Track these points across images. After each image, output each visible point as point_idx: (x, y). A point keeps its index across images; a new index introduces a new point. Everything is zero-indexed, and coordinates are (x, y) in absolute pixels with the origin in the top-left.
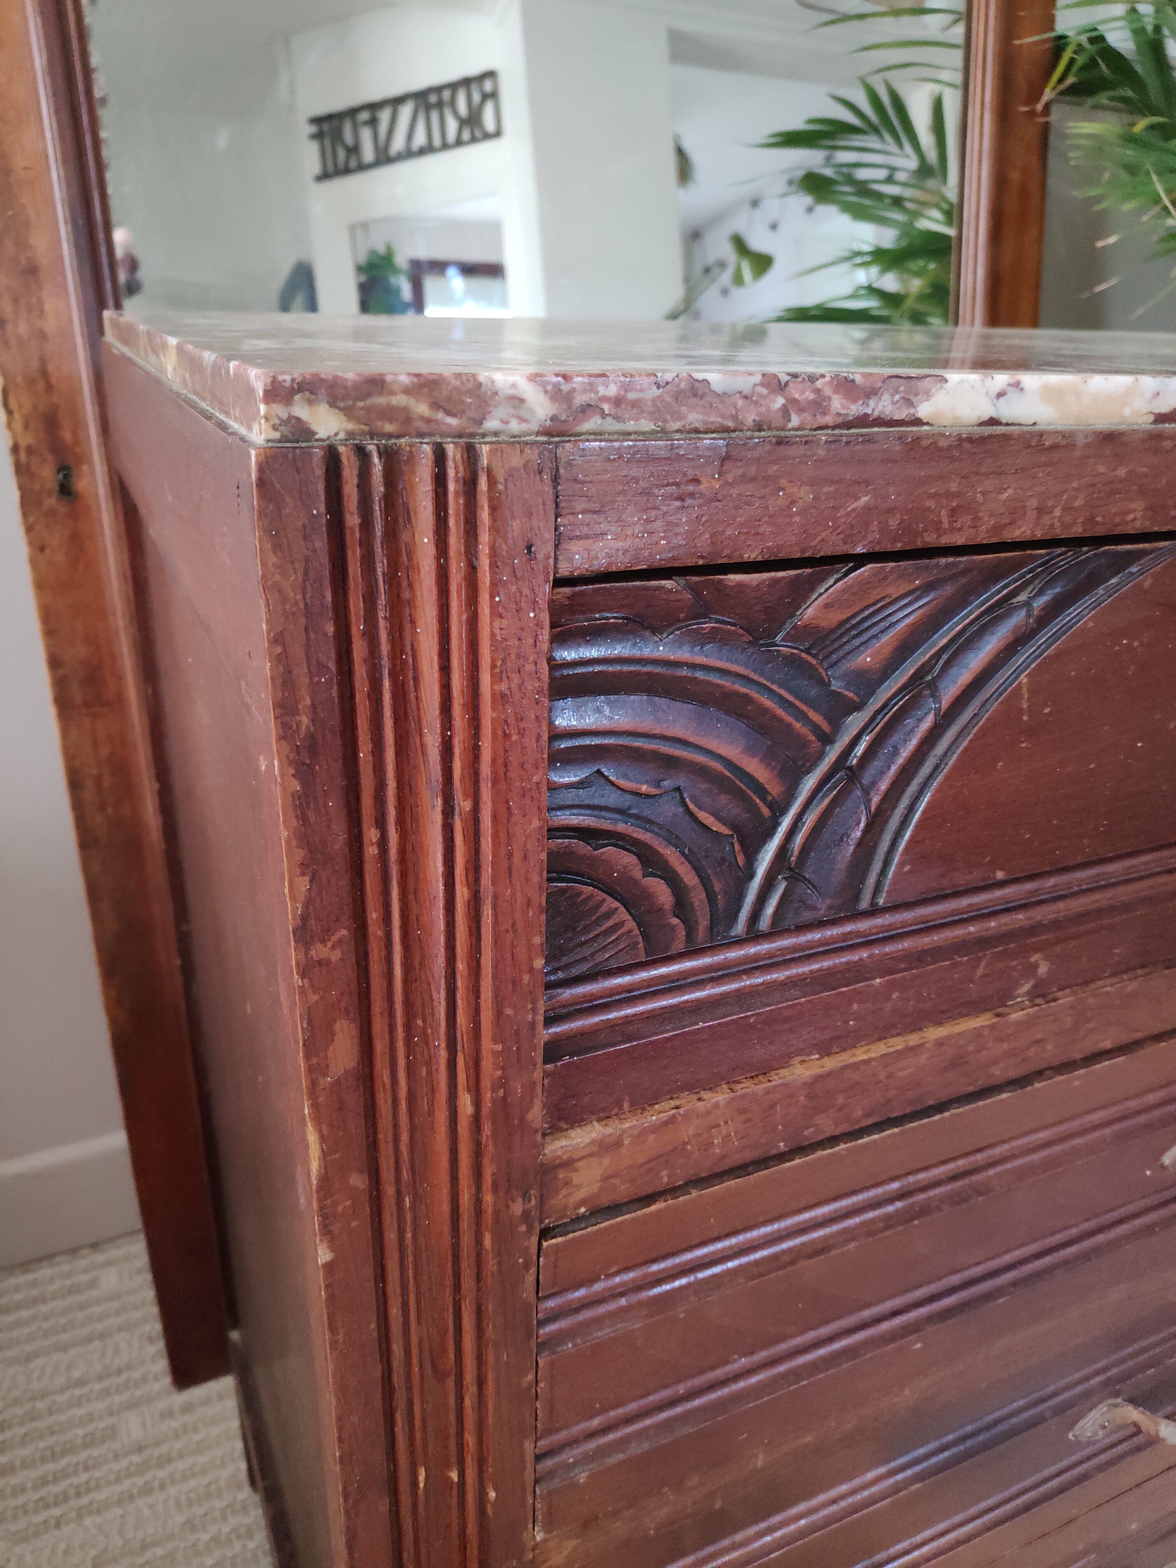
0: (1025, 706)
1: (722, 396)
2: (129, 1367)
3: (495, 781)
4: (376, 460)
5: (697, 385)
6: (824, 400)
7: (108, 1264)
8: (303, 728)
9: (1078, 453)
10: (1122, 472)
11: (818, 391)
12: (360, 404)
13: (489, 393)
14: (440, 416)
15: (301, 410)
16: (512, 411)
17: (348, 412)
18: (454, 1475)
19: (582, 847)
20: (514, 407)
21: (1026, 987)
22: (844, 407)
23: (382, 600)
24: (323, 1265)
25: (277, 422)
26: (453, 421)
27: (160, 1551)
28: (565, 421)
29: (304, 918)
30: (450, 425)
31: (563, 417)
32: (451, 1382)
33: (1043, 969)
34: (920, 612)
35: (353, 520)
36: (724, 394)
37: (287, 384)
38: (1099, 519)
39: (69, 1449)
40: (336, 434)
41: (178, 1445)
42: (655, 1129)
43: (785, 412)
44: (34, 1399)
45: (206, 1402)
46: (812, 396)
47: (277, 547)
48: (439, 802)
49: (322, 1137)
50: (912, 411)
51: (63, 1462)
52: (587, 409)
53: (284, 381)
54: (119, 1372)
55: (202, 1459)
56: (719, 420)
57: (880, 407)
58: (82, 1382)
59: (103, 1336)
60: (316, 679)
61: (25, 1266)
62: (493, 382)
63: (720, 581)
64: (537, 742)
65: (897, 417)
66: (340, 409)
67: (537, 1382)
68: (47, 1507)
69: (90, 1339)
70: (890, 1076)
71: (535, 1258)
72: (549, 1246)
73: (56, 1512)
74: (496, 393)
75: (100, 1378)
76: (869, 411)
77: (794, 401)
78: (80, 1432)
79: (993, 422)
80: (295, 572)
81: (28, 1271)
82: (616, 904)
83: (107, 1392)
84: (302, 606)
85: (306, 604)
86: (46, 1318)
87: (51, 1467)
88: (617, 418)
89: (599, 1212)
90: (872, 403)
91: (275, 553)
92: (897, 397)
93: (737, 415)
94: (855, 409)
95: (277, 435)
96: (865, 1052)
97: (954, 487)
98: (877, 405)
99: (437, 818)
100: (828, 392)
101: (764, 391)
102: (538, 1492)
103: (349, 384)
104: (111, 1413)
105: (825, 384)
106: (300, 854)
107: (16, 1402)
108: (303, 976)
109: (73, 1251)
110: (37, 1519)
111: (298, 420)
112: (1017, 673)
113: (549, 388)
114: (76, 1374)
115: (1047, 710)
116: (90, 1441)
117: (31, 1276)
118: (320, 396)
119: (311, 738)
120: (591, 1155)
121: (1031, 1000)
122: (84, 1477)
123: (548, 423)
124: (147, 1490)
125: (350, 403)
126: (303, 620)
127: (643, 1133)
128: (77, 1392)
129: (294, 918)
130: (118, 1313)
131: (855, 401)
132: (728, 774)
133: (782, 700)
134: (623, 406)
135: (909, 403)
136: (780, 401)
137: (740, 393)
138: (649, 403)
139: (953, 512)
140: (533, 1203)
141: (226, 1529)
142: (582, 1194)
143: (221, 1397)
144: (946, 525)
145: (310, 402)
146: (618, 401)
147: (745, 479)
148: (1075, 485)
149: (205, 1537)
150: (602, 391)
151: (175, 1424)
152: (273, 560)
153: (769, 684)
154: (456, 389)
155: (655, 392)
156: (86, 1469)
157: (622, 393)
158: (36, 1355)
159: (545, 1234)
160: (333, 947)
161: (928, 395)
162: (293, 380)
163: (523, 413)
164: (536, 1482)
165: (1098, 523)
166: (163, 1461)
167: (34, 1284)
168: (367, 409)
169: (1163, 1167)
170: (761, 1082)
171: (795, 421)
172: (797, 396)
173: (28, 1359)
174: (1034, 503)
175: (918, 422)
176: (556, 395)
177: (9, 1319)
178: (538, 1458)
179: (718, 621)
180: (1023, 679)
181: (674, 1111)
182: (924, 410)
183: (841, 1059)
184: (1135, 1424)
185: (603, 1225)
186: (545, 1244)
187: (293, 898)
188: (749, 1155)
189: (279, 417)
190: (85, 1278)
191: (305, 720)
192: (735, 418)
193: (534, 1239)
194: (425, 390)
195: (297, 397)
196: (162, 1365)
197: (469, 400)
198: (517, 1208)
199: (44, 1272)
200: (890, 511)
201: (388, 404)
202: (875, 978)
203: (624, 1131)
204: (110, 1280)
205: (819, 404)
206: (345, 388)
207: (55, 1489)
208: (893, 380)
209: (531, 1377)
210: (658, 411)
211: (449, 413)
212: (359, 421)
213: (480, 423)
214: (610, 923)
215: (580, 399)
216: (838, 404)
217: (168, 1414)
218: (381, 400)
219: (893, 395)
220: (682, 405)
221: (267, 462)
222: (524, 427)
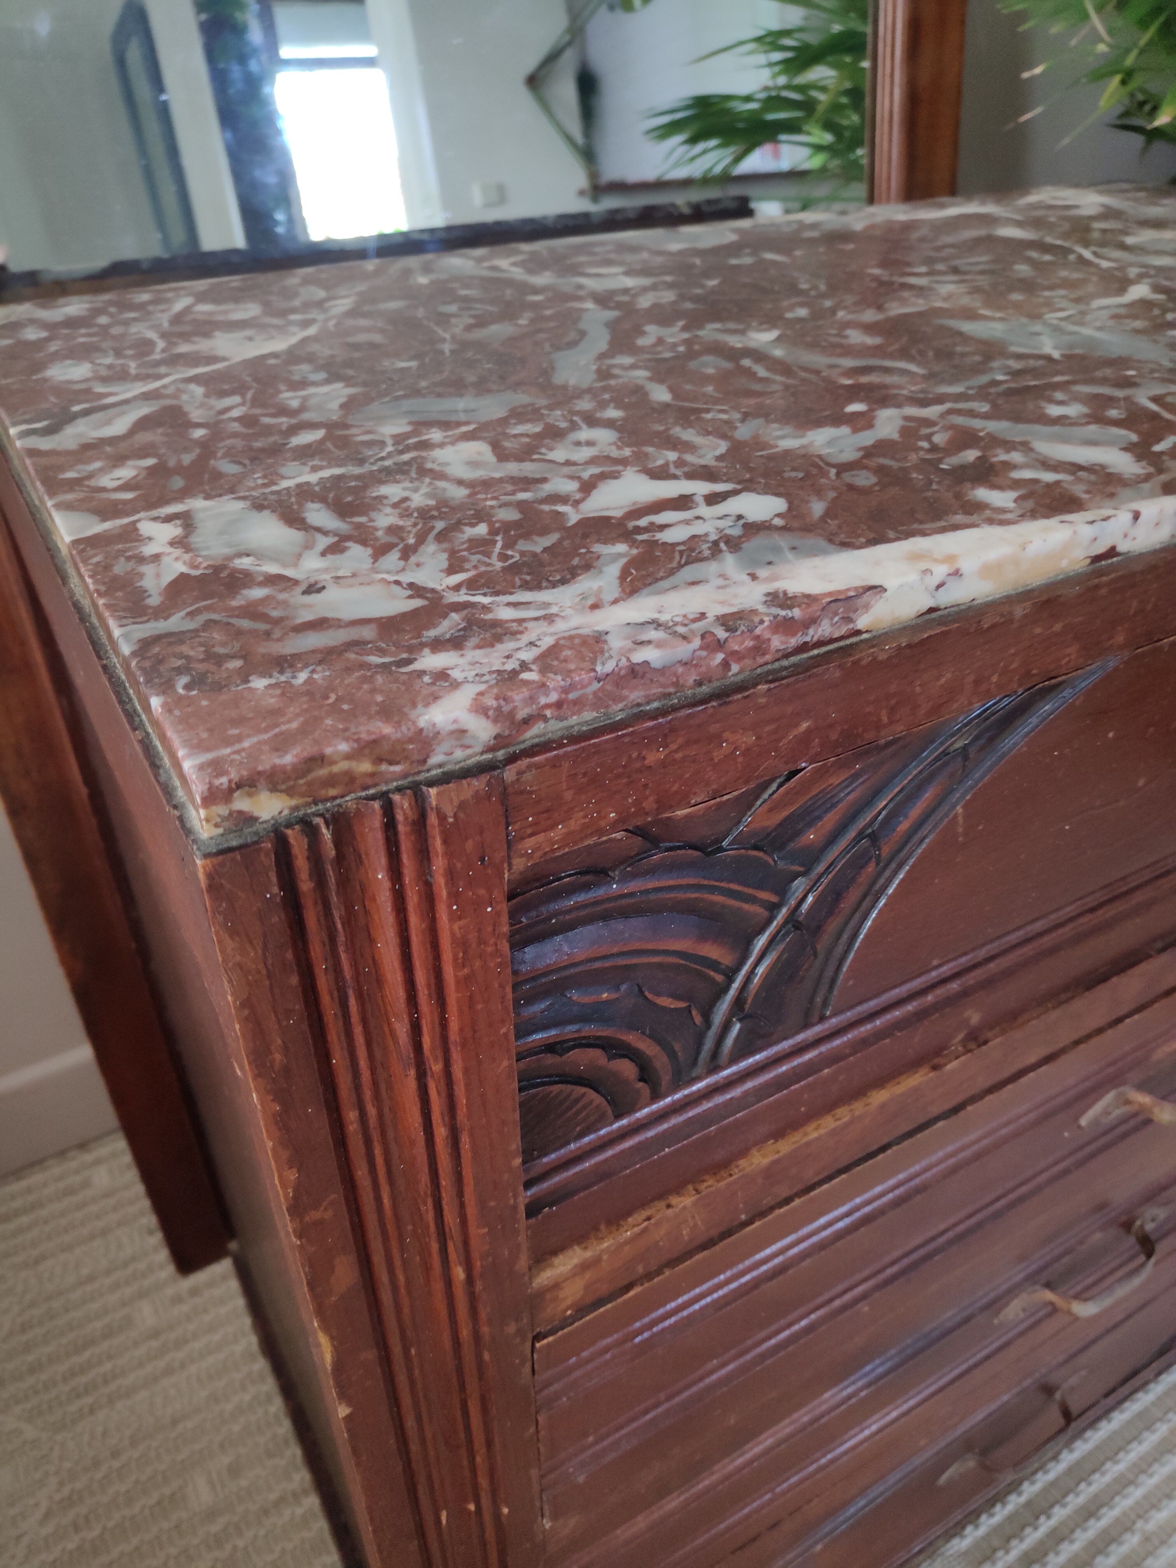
0: (960, 830)
1: (662, 671)
2: (134, 1259)
3: (464, 1044)
4: (324, 830)
5: (637, 668)
6: (764, 643)
7: (98, 1162)
8: (277, 1062)
9: (1015, 625)
10: (1058, 627)
11: (757, 638)
12: (301, 782)
13: (431, 735)
14: (384, 767)
15: (241, 803)
16: (454, 743)
17: (290, 792)
18: (472, 1507)
19: (550, 1059)
20: (457, 739)
21: (960, 1037)
22: (782, 643)
23: (341, 938)
24: (344, 1418)
25: (219, 820)
26: (397, 768)
27: (189, 1424)
28: (509, 736)
29: (296, 1198)
30: (394, 772)
31: (507, 733)
32: (463, 1452)
33: (975, 1019)
34: (861, 788)
35: (306, 885)
36: (664, 667)
37: (225, 786)
38: (1034, 672)
39: (90, 1343)
40: (280, 813)
41: (191, 1327)
42: (629, 1241)
43: (726, 665)
44: (49, 1298)
45: (211, 1284)
46: (751, 643)
47: (233, 933)
48: (412, 1073)
49: (332, 1338)
50: (851, 626)
51: (87, 1354)
52: (527, 722)
53: (221, 784)
54: (126, 1265)
55: (216, 1337)
56: (660, 690)
57: (820, 632)
58: (91, 1278)
59: (104, 1232)
60: (285, 1023)
61: (18, 1173)
62: (434, 725)
63: (668, 818)
64: (502, 1003)
65: (836, 635)
66: (281, 791)
67: (538, 1431)
68: (78, 1396)
69: (92, 1237)
70: (838, 1142)
71: (529, 1355)
72: (541, 1347)
73: (88, 1400)
74: (438, 733)
75: (108, 1272)
76: (808, 639)
77: (734, 653)
78: (99, 1324)
79: (931, 610)
80: (254, 948)
81: (19, 1179)
82: (583, 1090)
83: (116, 1286)
84: (264, 972)
85: (268, 971)
86: (46, 1222)
87: (76, 1360)
88: (560, 719)
89: (582, 1310)
90: (811, 632)
91: (232, 939)
92: (836, 619)
93: (678, 681)
94: (794, 641)
95: (220, 831)
96: (816, 1129)
97: (893, 688)
98: (816, 632)
99: (411, 1084)
100: (767, 635)
101: (704, 653)
102: (545, 1499)
103: (289, 767)
104: (124, 1304)
105: (764, 629)
106: (285, 1154)
107: (33, 1304)
108: (300, 1237)
109: (62, 1154)
110: (73, 1408)
111: (240, 812)
112: (954, 806)
113: (491, 713)
114: (85, 1271)
115: (980, 827)
116: (108, 1333)
117: (24, 1184)
118: (259, 787)
119: (286, 1070)
120: (574, 1275)
121: (964, 1047)
122: (108, 1366)
123: (492, 742)
124: (169, 1371)
125: (292, 783)
126: (267, 983)
127: (620, 1246)
128: (88, 1288)
129: (286, 1200)
130: (115, 1209)
131: (794, 634)
132: (682, 962)
134: (565, 707)
135: (848, 620)
136: (720, 657)
137: (680, 662)
138: (591, 697)
139: (892, 710)
140: (525, 1321)
141: (247, 1397)
142: (569, 1302)
143: (224, 1278)
144: (885, 719)
145: (250, 795)
146: (559, 705)
147: (688, 744)
148: (1013, 651)
149: (229, 1407)
150: (543, 701)
151: (185, 1308)
152: (230, 945)
153: (717, 884)
154: (398, 741)
155: (596, 686)
156: (110, 1357)
157: (563, 696)
158: (43, 1258)
159: (537, 1338)
160: (326, 1209)
161: (867, 607)
162: (230, 781)
163: (466, 741)
164: (542, 1491)
165: (1034, 675)
166: (179, 1344)
167: (29, 1190)
168: (309, 784)
169: (1079, 1127)
170: (723, 1179)
171: (735, 668)
172: (736, 648)
173: (37, 1262)
174: (971, 678)
175: (858, 632)
176: (498, 716)
177: (12, 1226)
178: (542, 1477)
179: (668, 850)
180: (959, 809)
181: (646, 1223)
182: (863, 622)
183: (794, 1139)
184: (1052, 1304)
185: (588, 1318)
186: (538, 1345)
187: (284, 1186)
188: (714, 1232)
189: (219, 816)
190: (77, 1179)
191: (278, 1057)
192: (676, 684)
193: (528, 1345)
194: (367, 751)
195: (236, 794)
196: (163, 1255)
197: (411, 747)
198: (511, 1328)
199: (36, 1178)
200: (831, 726)
201: (330, 773)
202: (823, 1069)
203: (603, 1251)
204: (101, 1178)
205: (760, 647)
206: (284, 772)
207: (82, 1380)
208: (833, 605)
209: (532, 1430)
210: (600, 701)
211: (391, 763)
212: (302, 795)
213: (425, 761)
214: (580, 1105)
215: (521, 714)
216: (777, 642)
217: (178, 1299)
218: (322, 772)
219: (832, 619)
220: (623, 688)
221: (216, 870)
222: (469, 752)
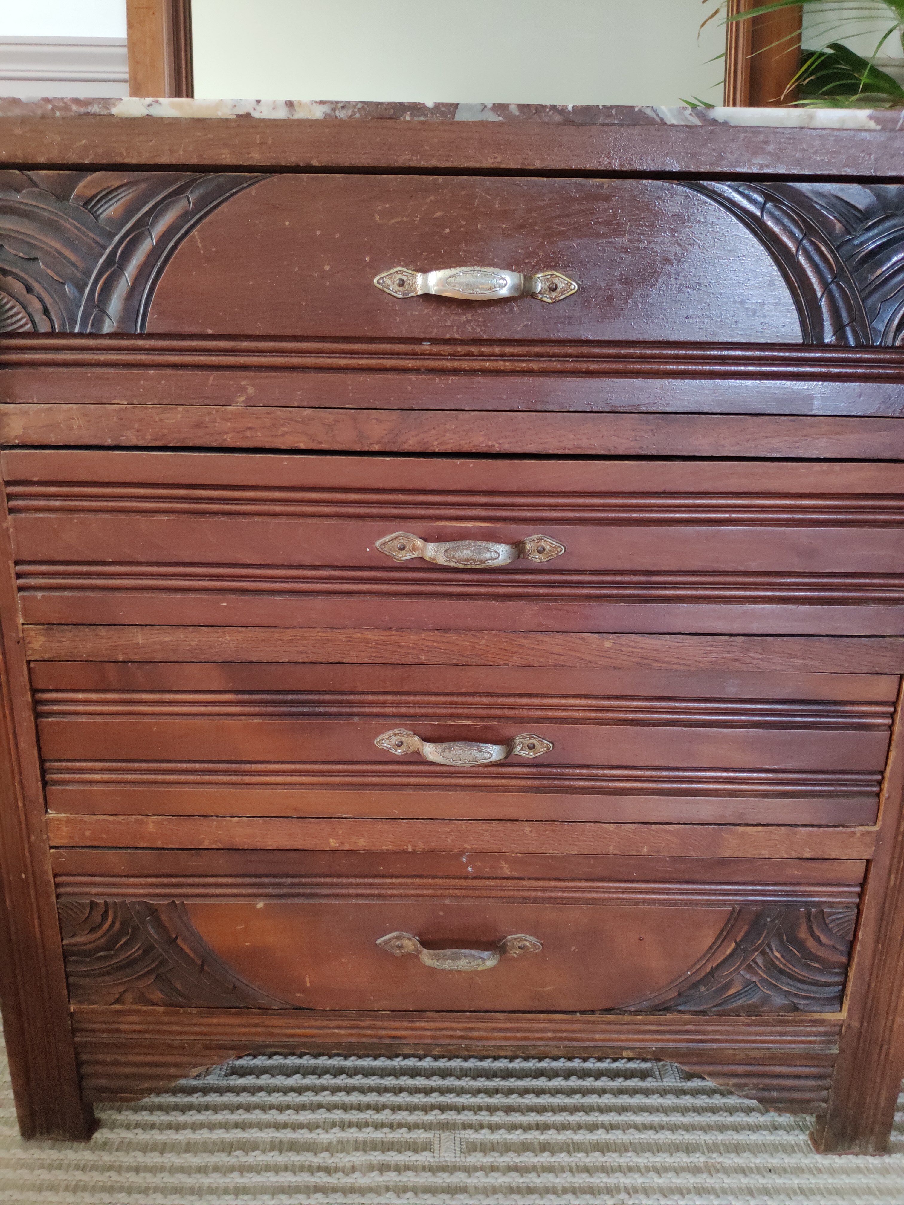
0: (200, 246)
6: (69, 107)
10: (211, 136)
11: (66, 104)
21: (242, 399)
22: (78, 109)
33: (251, 391)
46: (63, 105)
50: (107, 111)
56: (27, 113)
65: (101, 113)
70: (161, 420)
72: (3, 454)
76: (88, 111)
79: (148, 116)
82: (17, 303)
90: (89, 108)
92: (102, 106)
93: (34, 112)
98: (92, 109)
100: (71, 104)
101: (44, 103)
105: (69, 101)
120: (16, 414)
127: (39, 411)
131: (82, 107)
133: (75, 226)
135: (107, 108)
136: (50, 107)
137: (34, 103)
142: (15, 433)
161: (114, 105)
171: (57, 114)
172: (57, 105)
175: (110, 115)
180: (195, 232)
182: (112, 111)
205: (67, 109)
214: (15, 311)
216: (75, 108)
219: (99, 105)
